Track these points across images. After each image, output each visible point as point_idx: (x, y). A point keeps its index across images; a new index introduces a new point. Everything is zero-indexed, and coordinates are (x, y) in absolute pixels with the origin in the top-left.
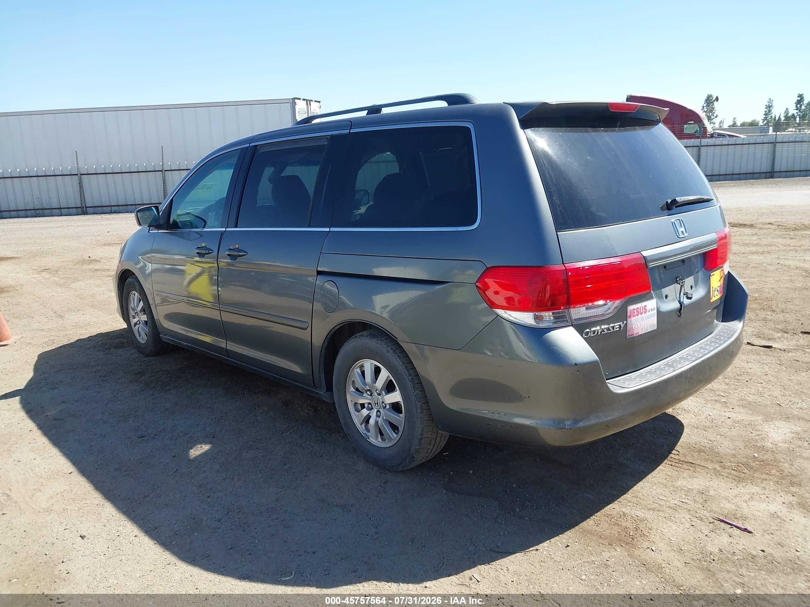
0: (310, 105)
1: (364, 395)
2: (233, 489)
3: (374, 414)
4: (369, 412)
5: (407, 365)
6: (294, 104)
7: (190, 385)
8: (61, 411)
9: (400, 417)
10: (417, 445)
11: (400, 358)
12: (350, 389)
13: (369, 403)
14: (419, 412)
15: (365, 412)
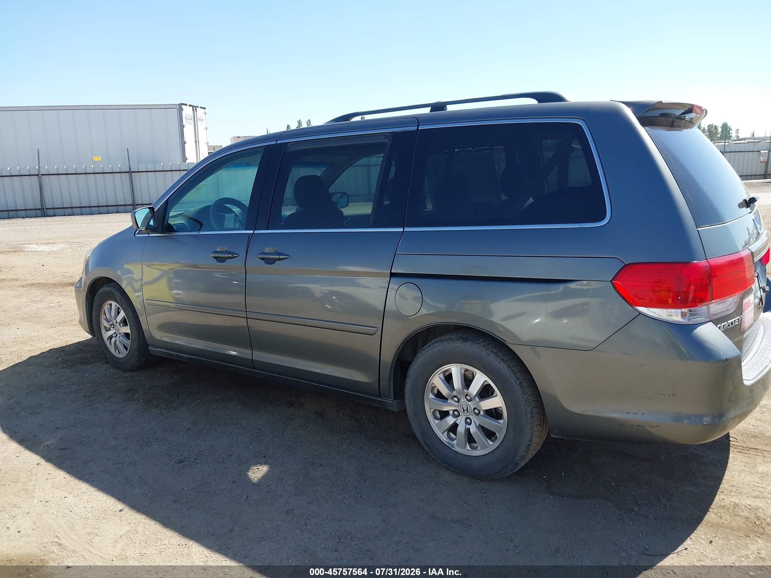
0: (196, 111)
1: (448, 402)
2: (326, 513)
3: (461, 421)
4: (455, 419)
5: (513, 369)
6: (181, 110)
7: (199, 401)
8: (61, 439)
9: (499, 423)
10: (524, 452)
11: (504, 361)
12: (429, 395)
13: (454, 411)
14: (529, 417)
15: (450, 420)
